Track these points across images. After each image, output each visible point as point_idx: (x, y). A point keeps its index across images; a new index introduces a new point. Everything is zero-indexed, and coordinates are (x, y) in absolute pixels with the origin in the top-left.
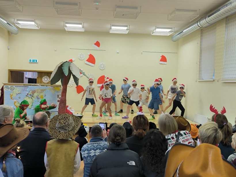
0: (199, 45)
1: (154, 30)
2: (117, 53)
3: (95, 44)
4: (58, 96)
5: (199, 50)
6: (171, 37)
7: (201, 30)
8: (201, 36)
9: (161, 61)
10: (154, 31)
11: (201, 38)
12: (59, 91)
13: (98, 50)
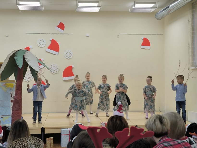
0: (191, 23)
1: (132, 6)
2: (87, 37)
3: (58, 26)
4: (11, 94)
5: (191, 30)
6: (154, 14)
7: (193, 3)
8: (193, 12)
9: (143, 44)
10: (133, 8)
11: (192, 15)
12: (12, 88)
13: (63, 34)
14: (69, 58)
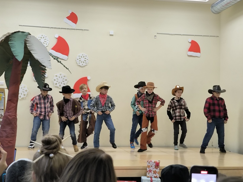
3: (68, 18)
13: (75, 29)
14: (84, 65)
